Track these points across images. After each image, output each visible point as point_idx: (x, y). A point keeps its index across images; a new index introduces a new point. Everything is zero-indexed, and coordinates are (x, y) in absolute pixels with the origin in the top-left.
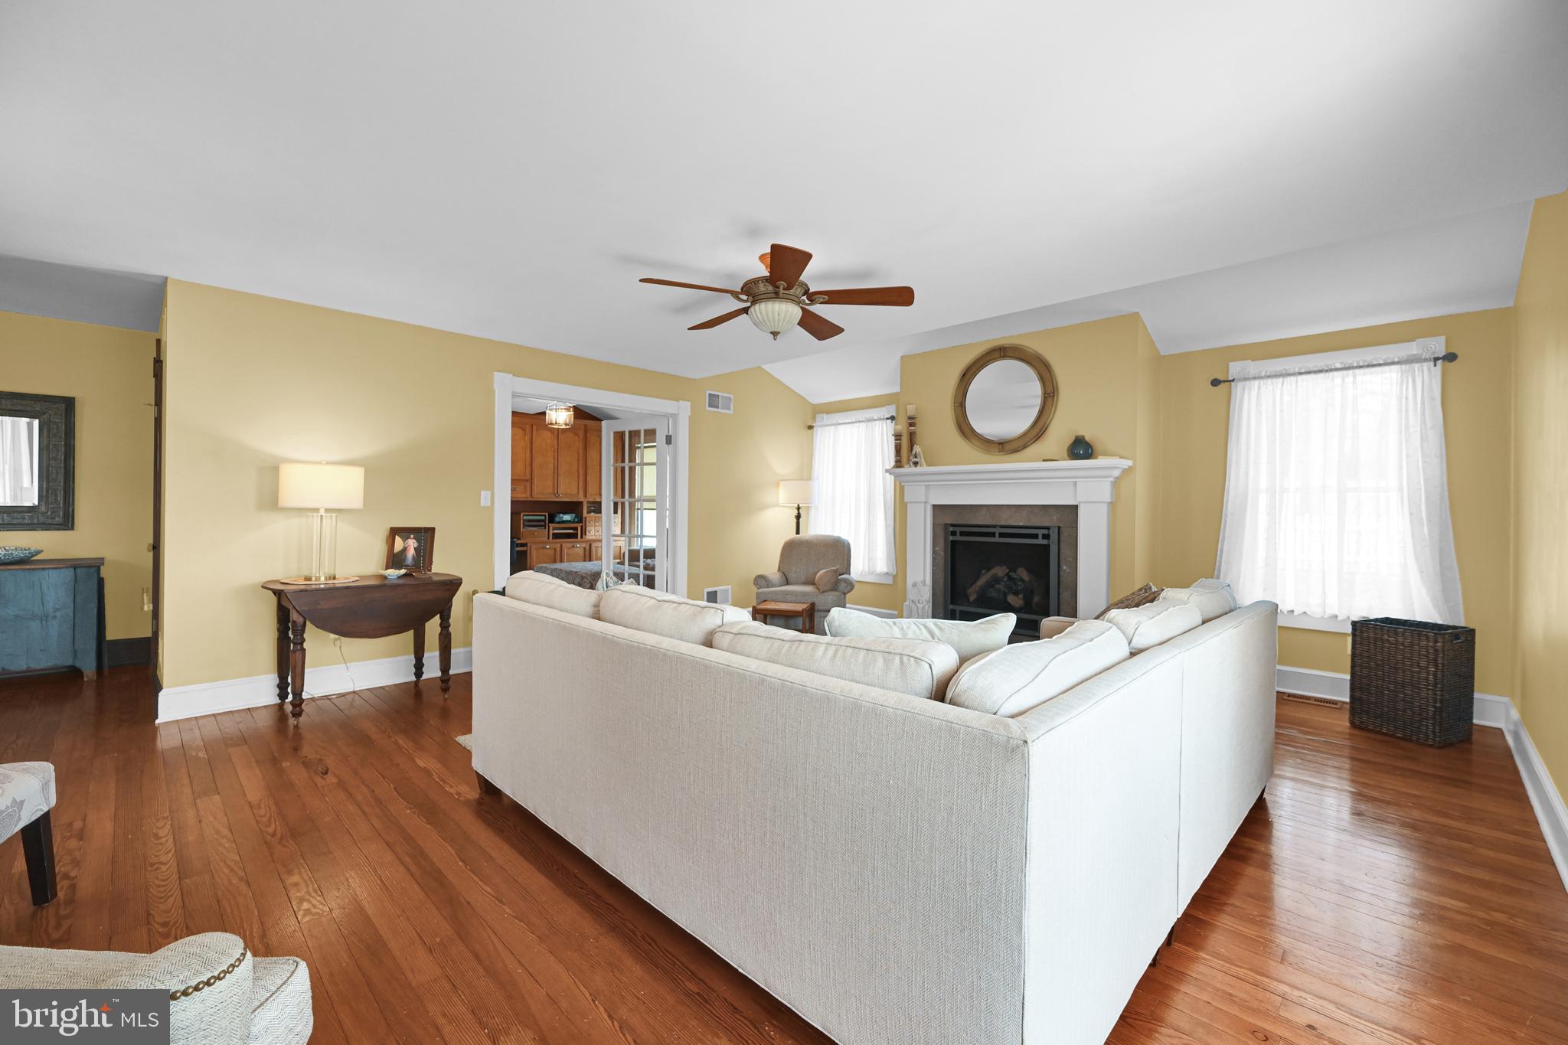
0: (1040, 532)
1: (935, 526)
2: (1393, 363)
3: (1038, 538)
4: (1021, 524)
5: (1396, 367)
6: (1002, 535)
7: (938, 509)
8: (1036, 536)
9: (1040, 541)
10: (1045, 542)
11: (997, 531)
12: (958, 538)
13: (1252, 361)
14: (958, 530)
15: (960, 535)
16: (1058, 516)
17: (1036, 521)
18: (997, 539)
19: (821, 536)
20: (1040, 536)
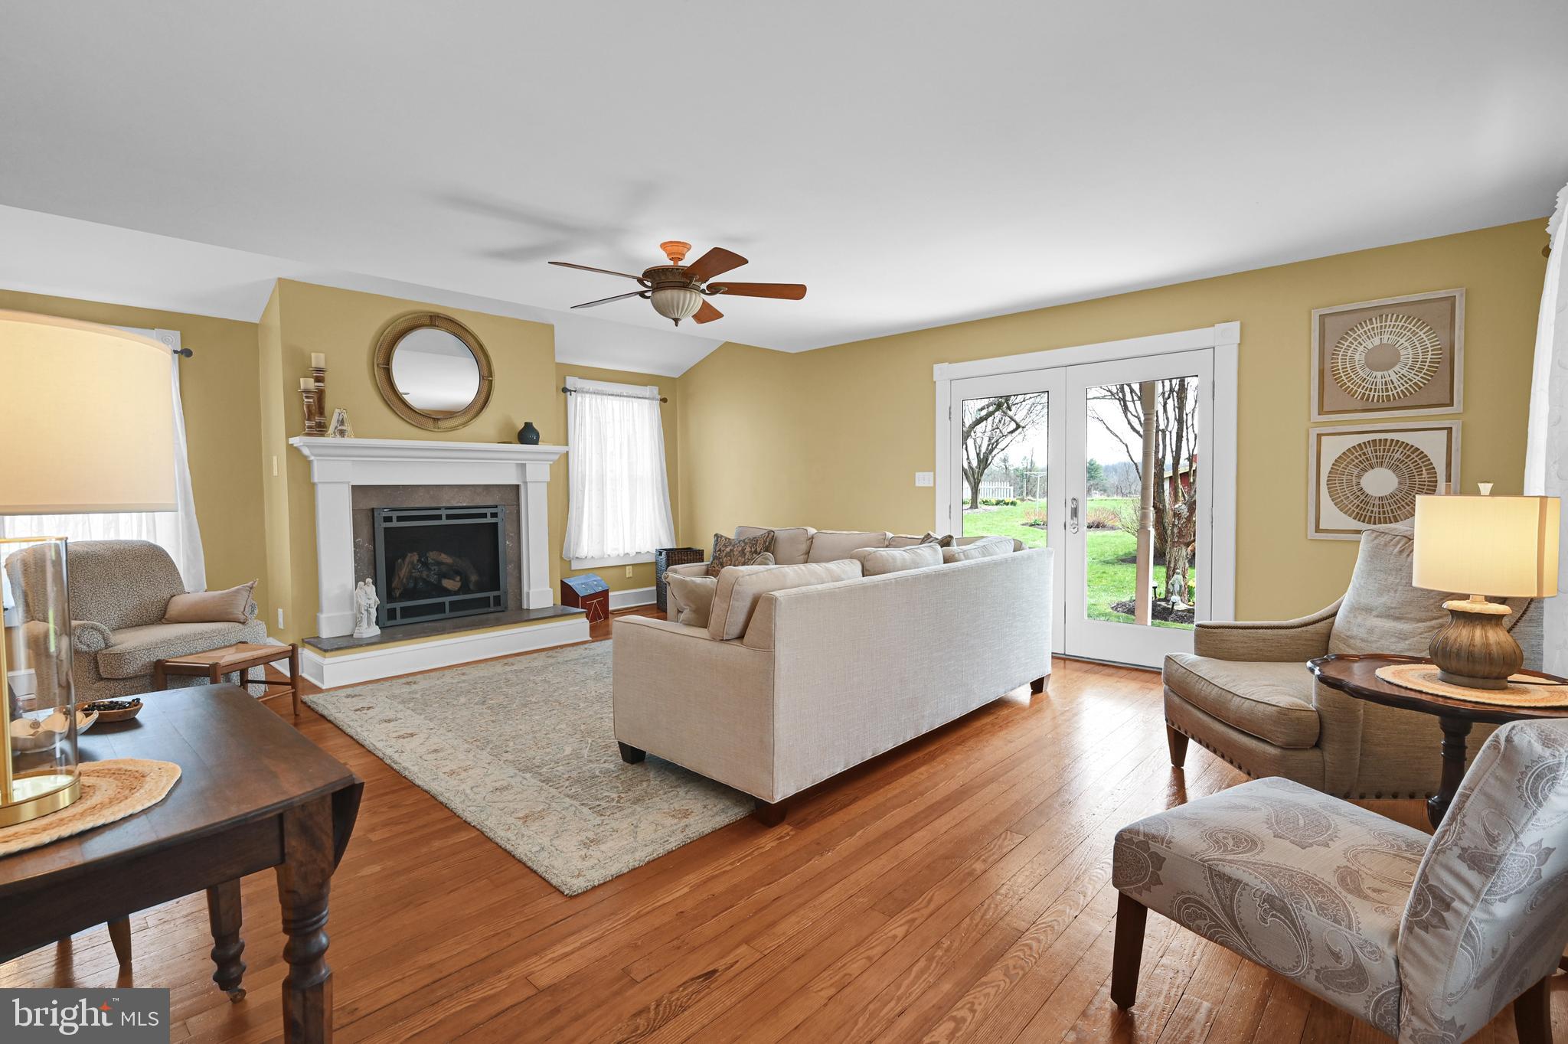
0: (489, 511)
1: (356, 512)
2: (646, 398)
3: (486, 517)
4: (465, 505)
5: (647, 401)
6: (449, 517)
7: (358, 490)
8: (484, 516)
9: (489, 520)
10: (493, 520)
11: (444, 513)
12: (395, 524)
13: (580, 378)
14: (395, 515)
15: (397, 521)
16: (500, 495)
17: (479, 501)
18: (444, 522)
19: (126, 542)
20: (489, 515)
